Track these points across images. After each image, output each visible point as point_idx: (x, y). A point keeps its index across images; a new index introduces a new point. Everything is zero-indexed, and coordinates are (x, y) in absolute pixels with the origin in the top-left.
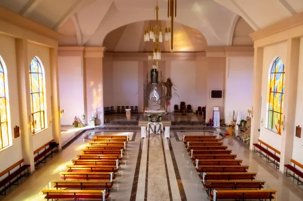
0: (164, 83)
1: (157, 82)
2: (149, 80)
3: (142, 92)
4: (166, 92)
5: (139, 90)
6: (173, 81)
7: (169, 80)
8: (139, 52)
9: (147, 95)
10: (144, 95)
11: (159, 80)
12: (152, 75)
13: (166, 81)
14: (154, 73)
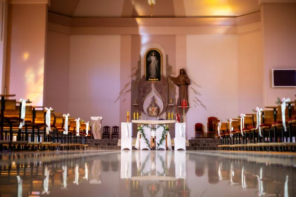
0: (173, 79)
1: (158, 76)
2: (143, 72)
3: (129, 96)
4: (177, 97)
5: (121, 93)
6: (191, 74)
7: (183, 72)
8: (122, 17)
9: (137, 102)
10: (132, 103)
11: (164, 72)
12: (148, 63)
13: (177, 74)
14: (153, 58)
